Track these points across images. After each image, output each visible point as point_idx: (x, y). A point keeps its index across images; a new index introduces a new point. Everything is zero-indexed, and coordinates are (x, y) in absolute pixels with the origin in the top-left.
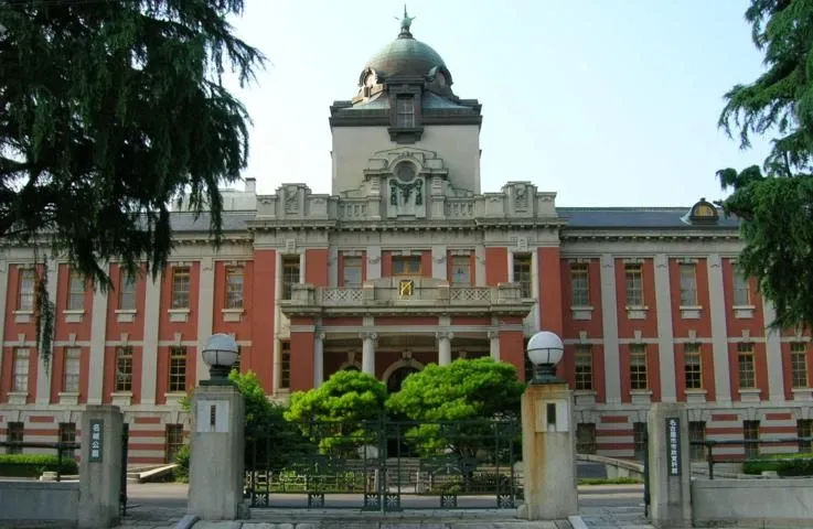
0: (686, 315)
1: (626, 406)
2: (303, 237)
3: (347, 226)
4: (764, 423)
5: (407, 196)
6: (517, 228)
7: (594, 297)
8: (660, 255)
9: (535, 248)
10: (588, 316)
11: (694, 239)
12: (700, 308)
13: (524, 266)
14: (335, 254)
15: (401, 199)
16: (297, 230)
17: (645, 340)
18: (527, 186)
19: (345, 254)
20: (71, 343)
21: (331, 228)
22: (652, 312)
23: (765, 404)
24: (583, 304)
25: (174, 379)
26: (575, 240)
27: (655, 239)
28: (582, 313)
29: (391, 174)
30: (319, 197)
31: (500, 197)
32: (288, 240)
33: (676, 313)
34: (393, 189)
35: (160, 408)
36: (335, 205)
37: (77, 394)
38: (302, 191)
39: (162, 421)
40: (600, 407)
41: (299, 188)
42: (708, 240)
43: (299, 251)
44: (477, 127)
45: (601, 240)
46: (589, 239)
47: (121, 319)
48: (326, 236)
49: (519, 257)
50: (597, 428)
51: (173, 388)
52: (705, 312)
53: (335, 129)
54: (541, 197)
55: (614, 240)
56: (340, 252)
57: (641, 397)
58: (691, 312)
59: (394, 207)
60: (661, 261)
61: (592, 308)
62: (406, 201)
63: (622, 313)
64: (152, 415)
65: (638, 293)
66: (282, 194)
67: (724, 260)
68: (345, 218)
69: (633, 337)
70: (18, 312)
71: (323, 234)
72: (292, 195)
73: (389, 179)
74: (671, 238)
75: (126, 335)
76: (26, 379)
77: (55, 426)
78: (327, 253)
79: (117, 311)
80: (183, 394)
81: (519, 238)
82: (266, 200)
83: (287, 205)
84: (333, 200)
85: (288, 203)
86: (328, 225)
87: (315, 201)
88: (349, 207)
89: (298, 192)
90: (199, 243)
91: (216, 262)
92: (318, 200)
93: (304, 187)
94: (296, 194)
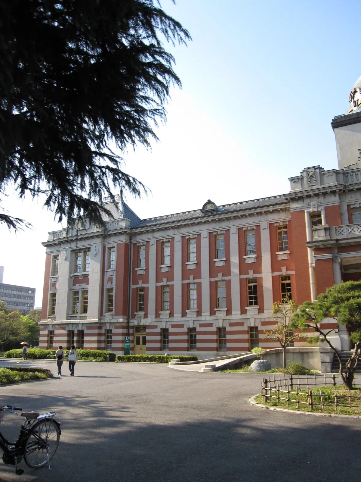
2: (321, 199)
3: (351, 188)
14: (345, 208)
16: (317, 195)
19: (352, 207)
20: (191, 281)
21: (340, 190)
25: (251, 298)
30: (329, 171)
32: (312, 203)
35: (244, 316)
36: (341, 176)
37: (196, 310)
38: (318, 170)
39: (245, 324)
41: (315, 169)
43: (320, 209)
47: (217, 264)
48: (337, 195)
51: (251, 304)
53: (335, 129)
56: (348, 206)
64: (239, 321)
66: (305, 174)
68: (350, 183)
70: (162, 266)
71: (335, 195)
72: (310, 174)
75: (221, 273)
76: (169, 304)
77: (185, 330)
78: (339, 207)
79: (215, 260)
80: (257, 307)
82: (295, 180)
83: (309, 181)
84: (340, 173)
85: (310, 179)
86: (338, 189)
87: (327, 175)
88: (351, 175)
89: (315, 171)
90: (258, 214)
91: (270, 224)
92: (329, 174)
93: (319, 168)
94: (314, 173)
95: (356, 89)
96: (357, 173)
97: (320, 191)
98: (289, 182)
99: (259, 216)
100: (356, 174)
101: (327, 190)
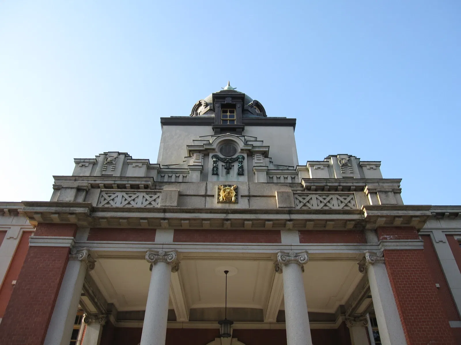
5: (228, 169)
15: (222, 170)
29: (214, 149)
30: (139, 161)
31: (324, 166)
34: (215, 162)
36: (154, 172)
38: (122, 157)
54: (365, 165)
59: (215, 177)
62: (228, 173)
66: (101, 160)
72: (109, 159)
73: (211, 155)
82: (84, 164)
83: (103, 167)
84: (154, 168)
85: (106, 165)
86: (143, 183)
87: (134, 165)
88: (169, 177)
89: (117, 157)
90: (12, 213)
91: (24, 232)
92: (137, 164)
93: (126, 155)
94: (115, 158)
95: (201, 102)
96: (177, 175)
97: (115, 181)
98: (74, 165)
99: (12, 217)
100: (176, 177)
101: (126, 182)
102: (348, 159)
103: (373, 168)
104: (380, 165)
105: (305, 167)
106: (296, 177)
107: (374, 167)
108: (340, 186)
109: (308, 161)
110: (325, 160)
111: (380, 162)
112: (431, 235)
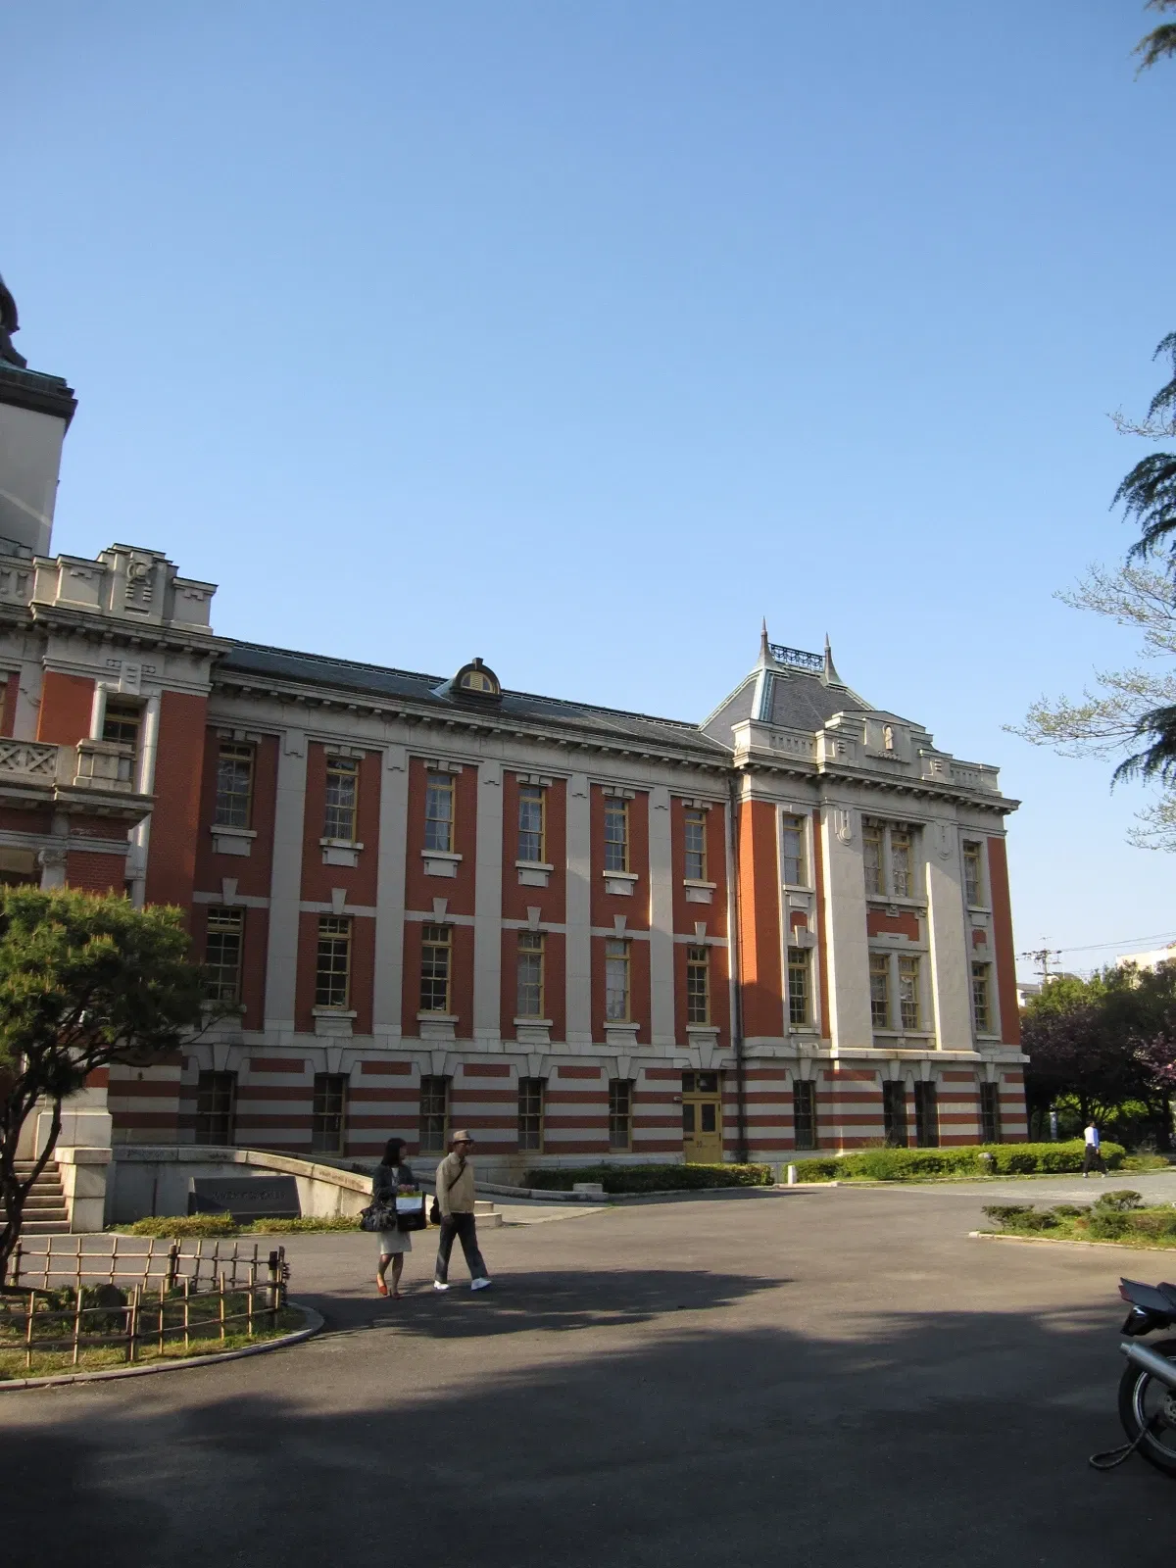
0: (433, 869)
1: (305, 1039)
4: (556, 1084)
6: (122, 642)
7: (260, 812)
8: (398, 748)
9: (157, 691)
10: (243, 849)
11: (461, 728)
12: (459, 857)
13: (125, 726)
17: (351, 910)
18: (156, 561)
22: (369, 856)
23: (559, 1048)
24: (237, 824)
26: (237, 691)
27: (390, 717)
28: (233, 841)
31: (96, 571)
33: (414, 861)
40: (251, 1038)
42: (485, 733)
44: (61, 422)
45: (288, 700)
46: (265, 695)
49: (115, 705)
50: (241, 1081)
52: (467, 867)
54: (182, 588)
55: (315, 704)
57: (334, 1022)
58: (441, 865)
60: (395, 758)
61: (253, 834)
63: (312, 851)
65: (345, 815)
67: (509, 775)
69: (329, 899)
74: (419, 719)
81: (125, 664)
102: (150, 565)
103: (196, 596)
104: (214, 592)
105: (51, 563)
106: (30, 577)
107: (200, 596)
108: (109, 632)
109: (60, 555)
110: (100, 560)
111: (217, 586)
112: (282, 740)
